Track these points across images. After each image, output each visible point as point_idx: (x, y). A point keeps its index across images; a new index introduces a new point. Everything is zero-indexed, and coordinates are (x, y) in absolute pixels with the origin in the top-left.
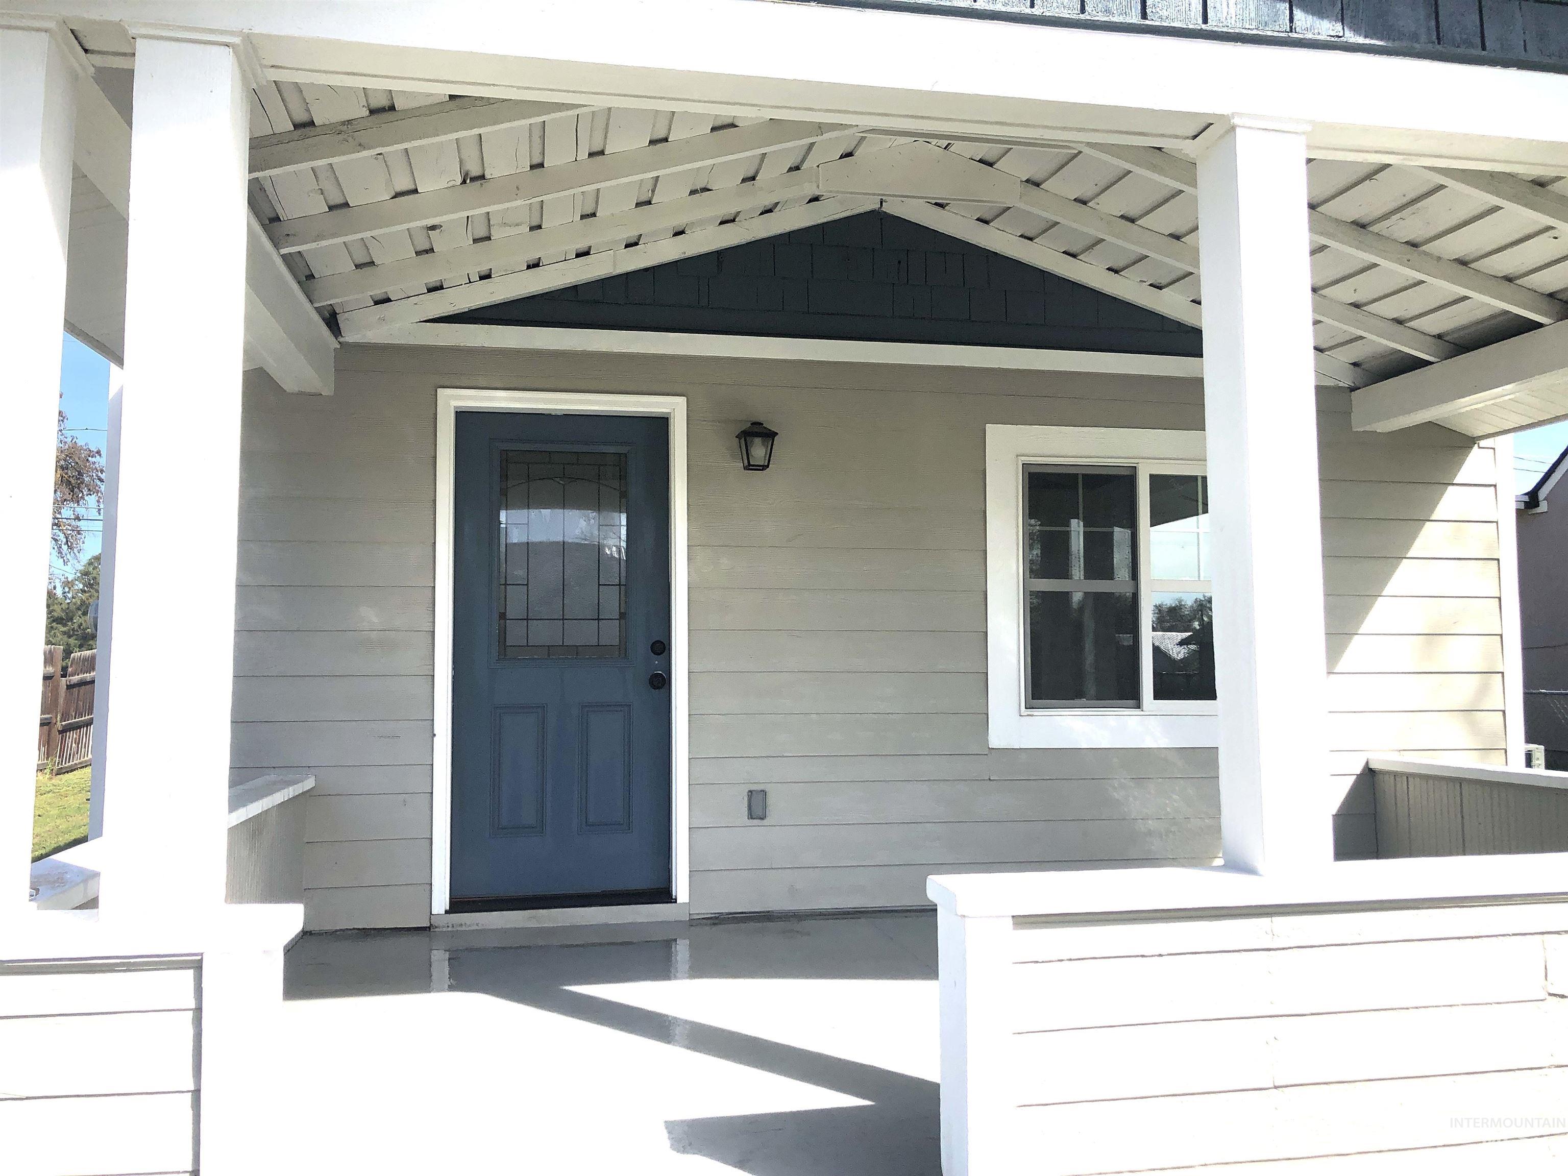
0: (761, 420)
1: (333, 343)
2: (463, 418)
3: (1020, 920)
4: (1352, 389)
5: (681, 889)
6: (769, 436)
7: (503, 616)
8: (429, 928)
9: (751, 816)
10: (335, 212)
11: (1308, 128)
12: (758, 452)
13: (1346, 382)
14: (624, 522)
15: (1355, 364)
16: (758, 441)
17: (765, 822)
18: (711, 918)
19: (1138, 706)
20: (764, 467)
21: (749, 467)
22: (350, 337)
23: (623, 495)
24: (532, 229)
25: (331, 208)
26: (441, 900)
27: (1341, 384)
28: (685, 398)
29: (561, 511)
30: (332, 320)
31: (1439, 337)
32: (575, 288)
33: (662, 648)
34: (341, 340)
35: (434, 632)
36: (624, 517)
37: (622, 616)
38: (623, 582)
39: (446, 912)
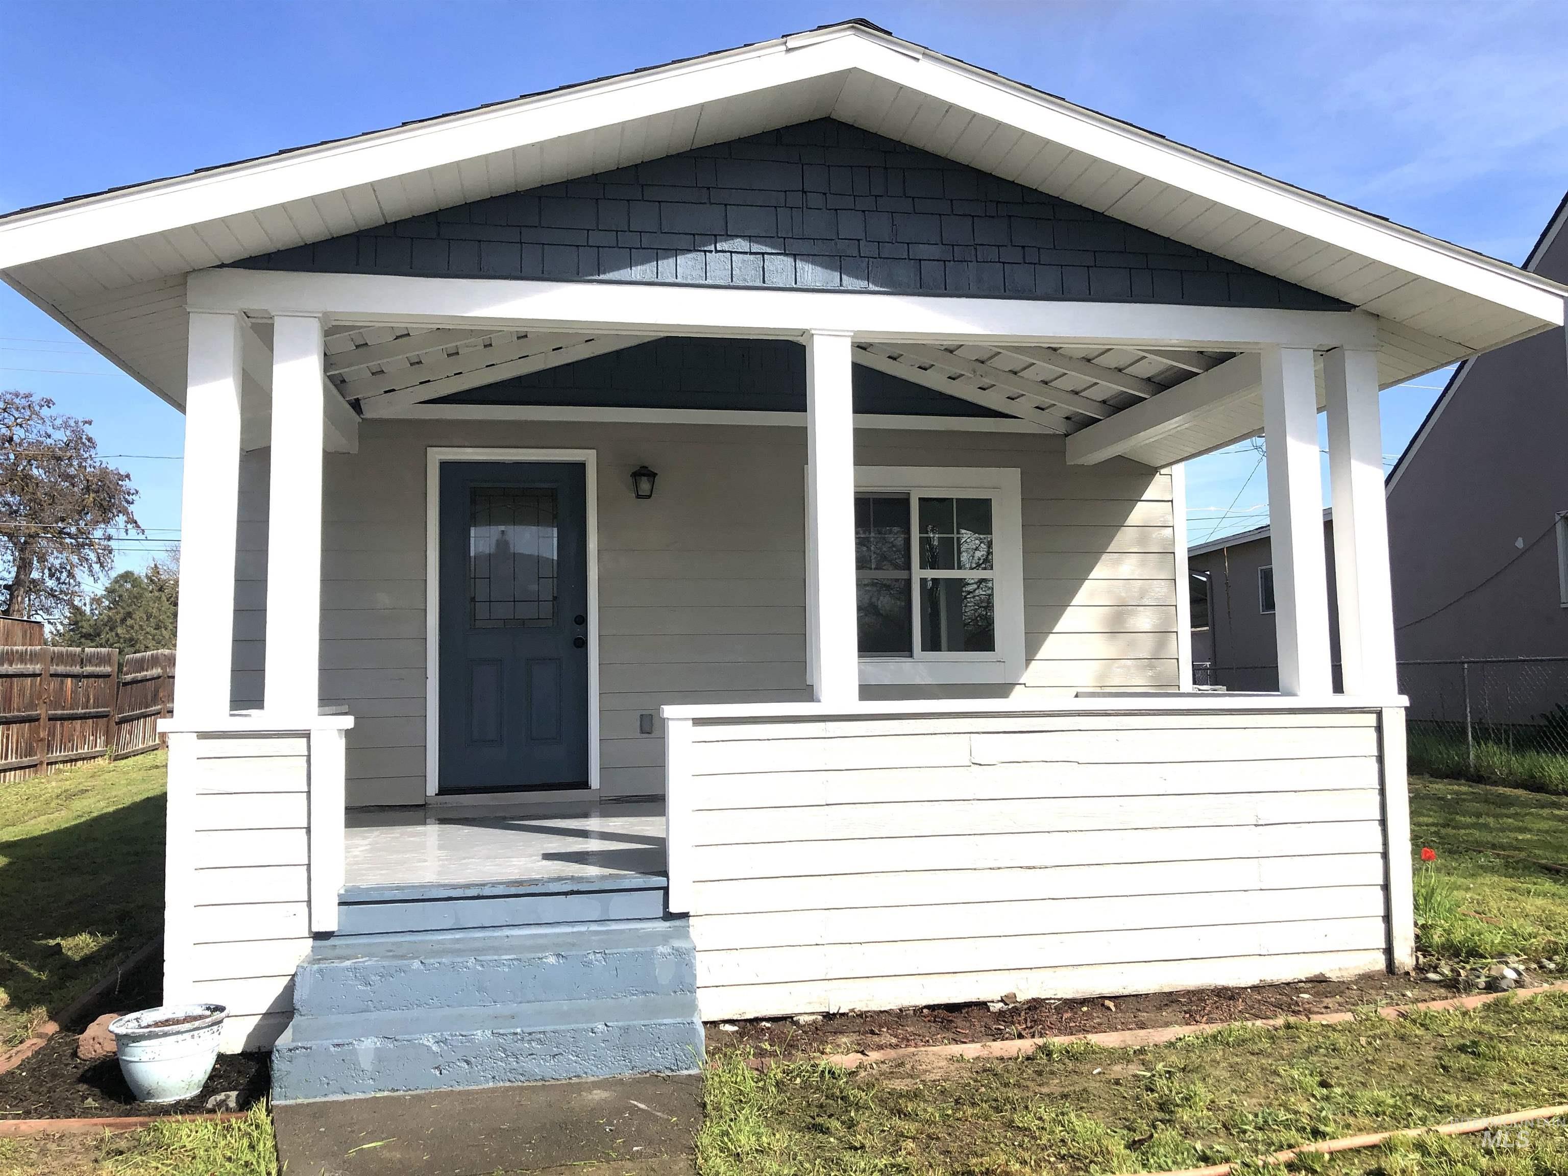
0: (646, 464)
1: (358, 419)
2: (445, 466)
3: (698, 721)
4: (1066, 435)
5: (595, 780)
6: (652, 476)
7: (473, 600)
8: (425, 805)
9: (642, 732)
10: (360, 350)
11: (852, 334)
12: (645, 486)
13: (1061, 431)
14: (556, 535)
15: (1067, 418)
16: (644, 479)
17: (652, 735)
18: (615, 800)
19: (911, 656)
20: (649, 497)
21: (639, 496)
22: (368, 414)
23: (555, 517)
24: (485, 346)
25: (357, 347)
26: (432, 787)
27: (1057, 432)
28: (595, 451)
29: (512, 527)
30: (356, 405)
31: (1104, 402)
32: (519, 378)
33: (582, 620)
34: (362, 417)
35: (426, 610)
36: (555, 530)
37: (555, 598)
38: (555, 576)
39: (436, 795)
